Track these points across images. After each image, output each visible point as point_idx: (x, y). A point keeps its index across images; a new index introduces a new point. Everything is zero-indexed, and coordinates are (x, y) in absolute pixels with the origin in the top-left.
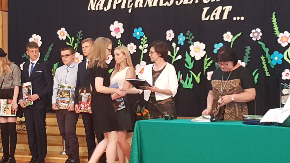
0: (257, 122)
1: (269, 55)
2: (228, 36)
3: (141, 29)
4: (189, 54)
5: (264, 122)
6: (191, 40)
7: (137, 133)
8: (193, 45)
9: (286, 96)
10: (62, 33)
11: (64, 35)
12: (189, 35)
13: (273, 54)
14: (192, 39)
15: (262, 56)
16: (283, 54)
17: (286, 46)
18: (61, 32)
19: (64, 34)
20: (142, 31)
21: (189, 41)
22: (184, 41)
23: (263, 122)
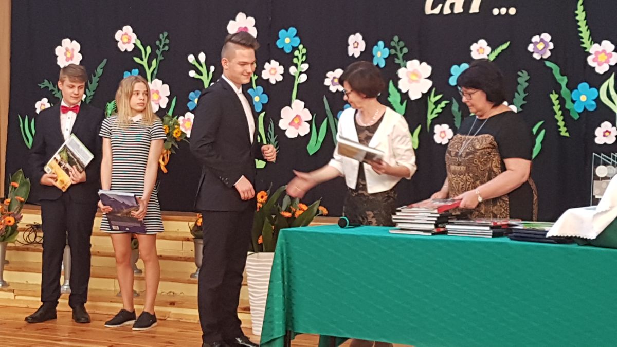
0: (540, 237)
1: (568, 91)
2: (481, 48)
3: (293, 31)
4: (396, 85)
5: (555, 235)
6: (400, 56)
7: (282, 255)
8: (405, 67)
9: (603, 181)
10: (126, 36)
11: (129, 42)
12: (396, 45)
13: (577, 89)
14: (402, 54)
15: (552, 93)
16: (598, 90)
17: (605, 73)
18: (123, 35)
19: (129, 39)
20: (296, 36)
21: (396, 59)
22: (385, 59)
23: (553, 236)
